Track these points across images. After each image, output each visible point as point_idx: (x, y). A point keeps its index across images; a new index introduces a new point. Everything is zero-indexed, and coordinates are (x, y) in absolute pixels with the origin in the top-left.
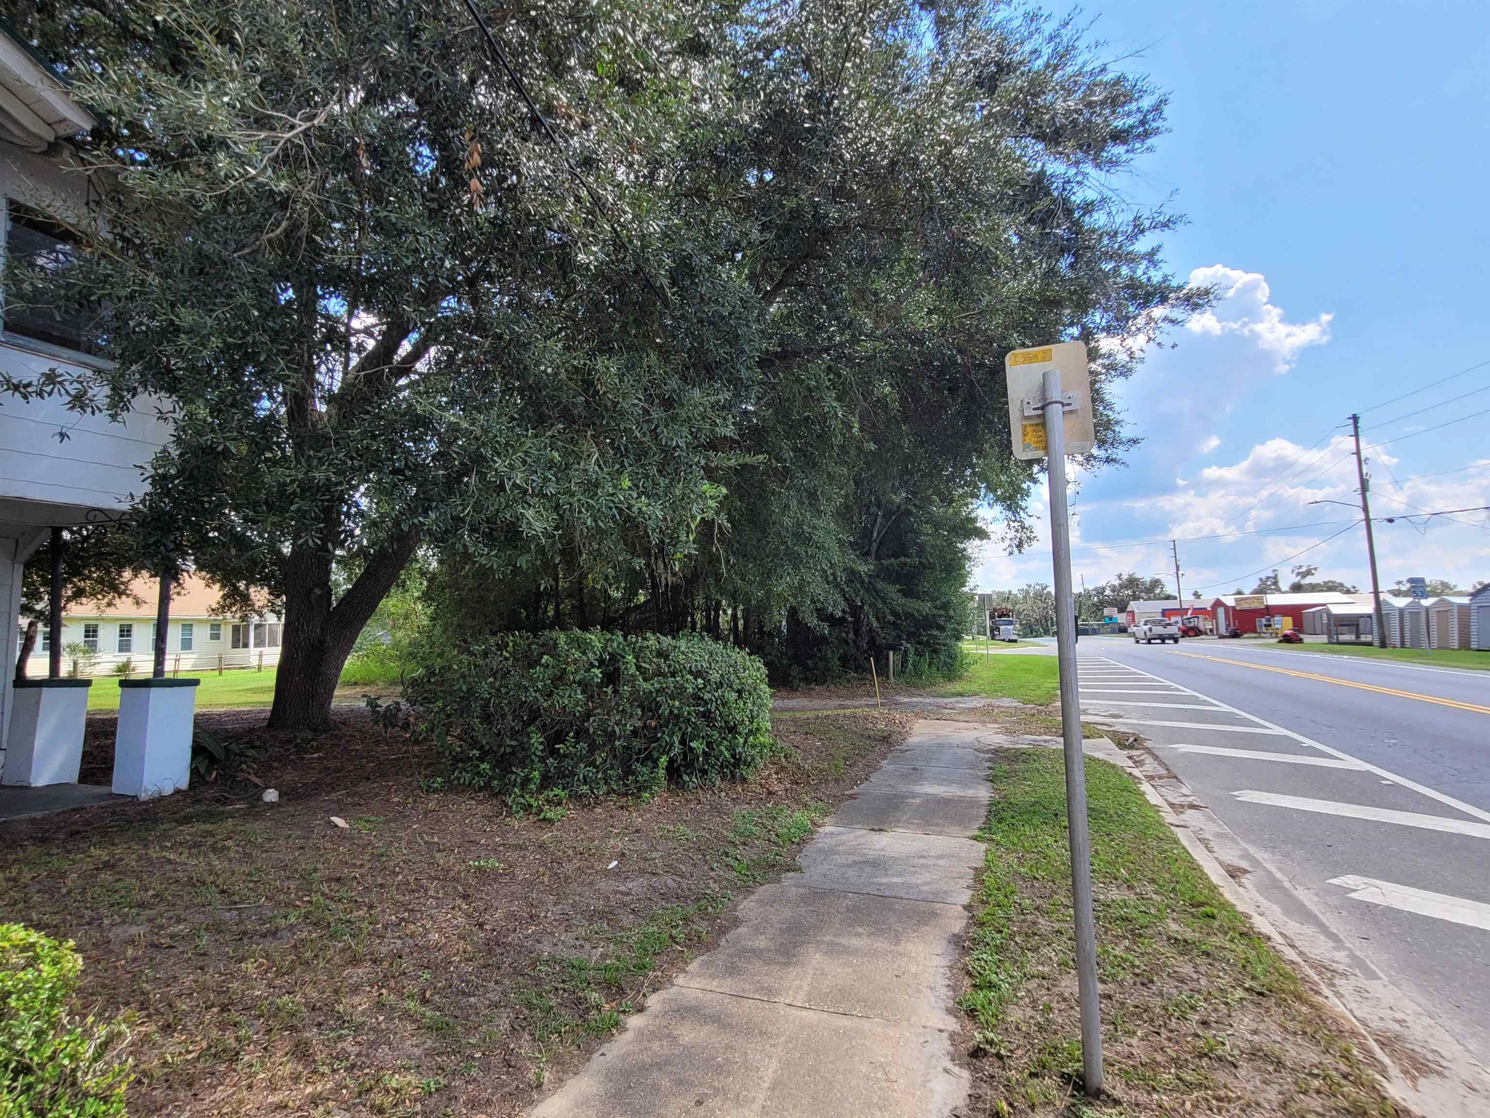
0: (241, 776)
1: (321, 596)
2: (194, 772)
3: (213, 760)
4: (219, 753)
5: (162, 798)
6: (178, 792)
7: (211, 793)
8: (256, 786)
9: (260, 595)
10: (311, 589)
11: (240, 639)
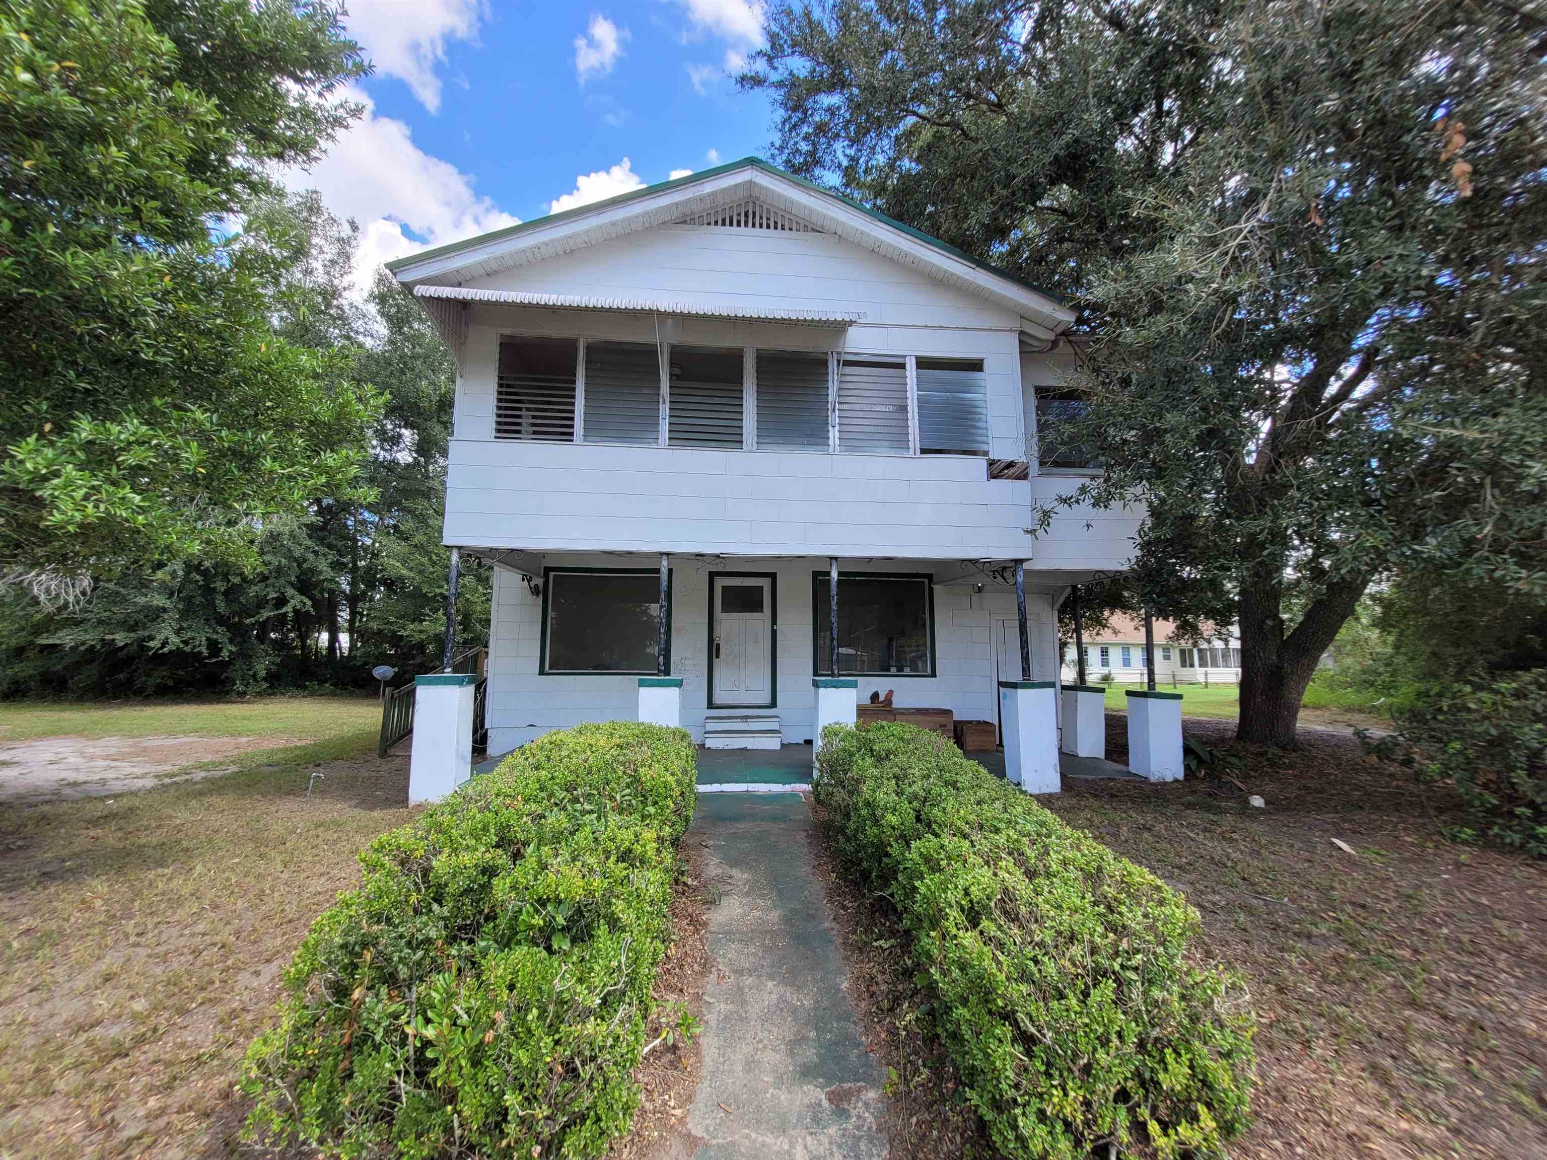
0: (1225, 778)
1: (1273, 627)
2: (1187, 767)
3: (1200, 761)
4: (1205, 756)
5: (1165, 784)
6: (1176, 781)
7: (1202, 787)
8: (1240, 789)
9: (1207, 626)
10: (1263, 621)
11: (1186, 660)
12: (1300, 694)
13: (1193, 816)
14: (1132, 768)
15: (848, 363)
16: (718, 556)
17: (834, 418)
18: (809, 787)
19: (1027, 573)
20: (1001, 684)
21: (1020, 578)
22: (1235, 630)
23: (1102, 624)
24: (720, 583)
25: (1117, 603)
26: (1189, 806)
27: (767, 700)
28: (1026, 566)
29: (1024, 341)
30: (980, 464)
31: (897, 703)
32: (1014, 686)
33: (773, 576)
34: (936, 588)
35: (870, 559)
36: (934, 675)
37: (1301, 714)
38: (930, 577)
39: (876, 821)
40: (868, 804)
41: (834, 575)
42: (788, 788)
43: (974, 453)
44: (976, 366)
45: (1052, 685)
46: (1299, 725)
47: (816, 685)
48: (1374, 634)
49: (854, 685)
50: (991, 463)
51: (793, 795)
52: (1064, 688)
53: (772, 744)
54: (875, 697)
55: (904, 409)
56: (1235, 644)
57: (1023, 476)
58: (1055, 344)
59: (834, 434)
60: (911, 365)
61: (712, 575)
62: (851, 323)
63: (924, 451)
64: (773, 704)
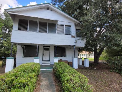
0: (92, 67)
4: (91, 65)
6: (88, 67)
7: (90, 67)
8: (94, 68)
10: (96, 52)
11: (90, 56)
12: (99, 58)
13: (89, 70)
14: (85, 66)
15: (58, 25)
16: (44, 44)
17: (56, 30)
18: (53, 69)
19: (75, 47)
20: (73, 58)
21: (74, 47)
22: (94, 53)
23: (82, 52)
24: (44, 47)
25: (84, 50)
26: (89, 69)
27: (49, 60)
28: (75, 46)
29: (75, 24)
30: (71, 36)
31: (62, 60)
32: (74, 58)
33: (50, 47)
34: (67, 48)
35: (60, 45)
36: (66, 57)
37: (99, 60)
38: (66, 47)
39: (59, 72)
40: (58, 70)
41: (56, 47)
42: (51, 69)
43: (70, 35)
44: (71, 26)
45: (77, 58)
46: (99, 61)
47: (54, 58)
48: (105, 53)
49: (58, 58)
50: (72, 36)
51: (51, 70)
52: (79, 58)
53: (49, 64)
54: (60, 59)
55: (63, 30)
56: (94, 54)
57: (75, 37)
58: (78, 25)
59: (56, 32)
60: (64, 25)
61: (43, 46)
62: (58, 21)
63: (65, 34)
64: (50, 60)
